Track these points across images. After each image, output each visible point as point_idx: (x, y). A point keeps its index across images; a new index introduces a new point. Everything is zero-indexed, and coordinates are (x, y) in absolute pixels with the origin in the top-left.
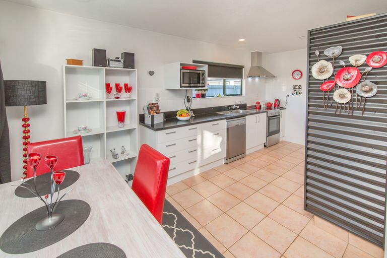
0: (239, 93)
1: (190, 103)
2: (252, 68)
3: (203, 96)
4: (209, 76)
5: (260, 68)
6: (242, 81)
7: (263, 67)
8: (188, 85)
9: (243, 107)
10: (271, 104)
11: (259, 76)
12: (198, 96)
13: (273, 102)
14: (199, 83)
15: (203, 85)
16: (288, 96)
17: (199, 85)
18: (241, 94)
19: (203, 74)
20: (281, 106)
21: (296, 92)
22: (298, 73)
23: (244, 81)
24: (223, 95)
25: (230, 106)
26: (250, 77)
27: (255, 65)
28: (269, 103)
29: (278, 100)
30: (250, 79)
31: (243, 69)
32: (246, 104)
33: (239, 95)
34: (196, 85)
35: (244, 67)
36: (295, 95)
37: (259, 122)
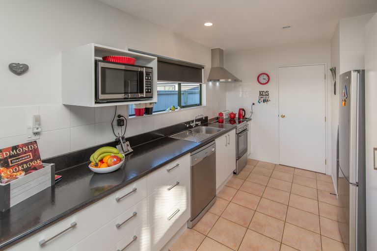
0: (198, 102)
1: (124, 127)
2: (213, 69)
3: (148, 111)
4: (159, 79)
5: (222, 69)
6: (201, 85)
7: (225, 67)
8: (121, 96)
9: (204, 121)
10: (235, 115)
11: (218, 80)
12: (139, 112)
13: (236, 112)
14: (142, 92)
15: (149, 95)
16: (254, 104)
17: (140, 95)
18: (200, 104)
19: (148, 74)
20: (247, 116)
21: (263, 99)
22: (265, 77)
23: (204, 86)
24: (179, 108)
25: (188, 123)
26: (210, 80)
27: (217, 65)
28: (232, 113)
29: (243, 110)
30: (210, 83)
31: (203, 70)
32: (206, 118)
33: (198, 105)
34: (135, 95)
35: (203, 68)
36: (262, 103)
37: (229, 144)
